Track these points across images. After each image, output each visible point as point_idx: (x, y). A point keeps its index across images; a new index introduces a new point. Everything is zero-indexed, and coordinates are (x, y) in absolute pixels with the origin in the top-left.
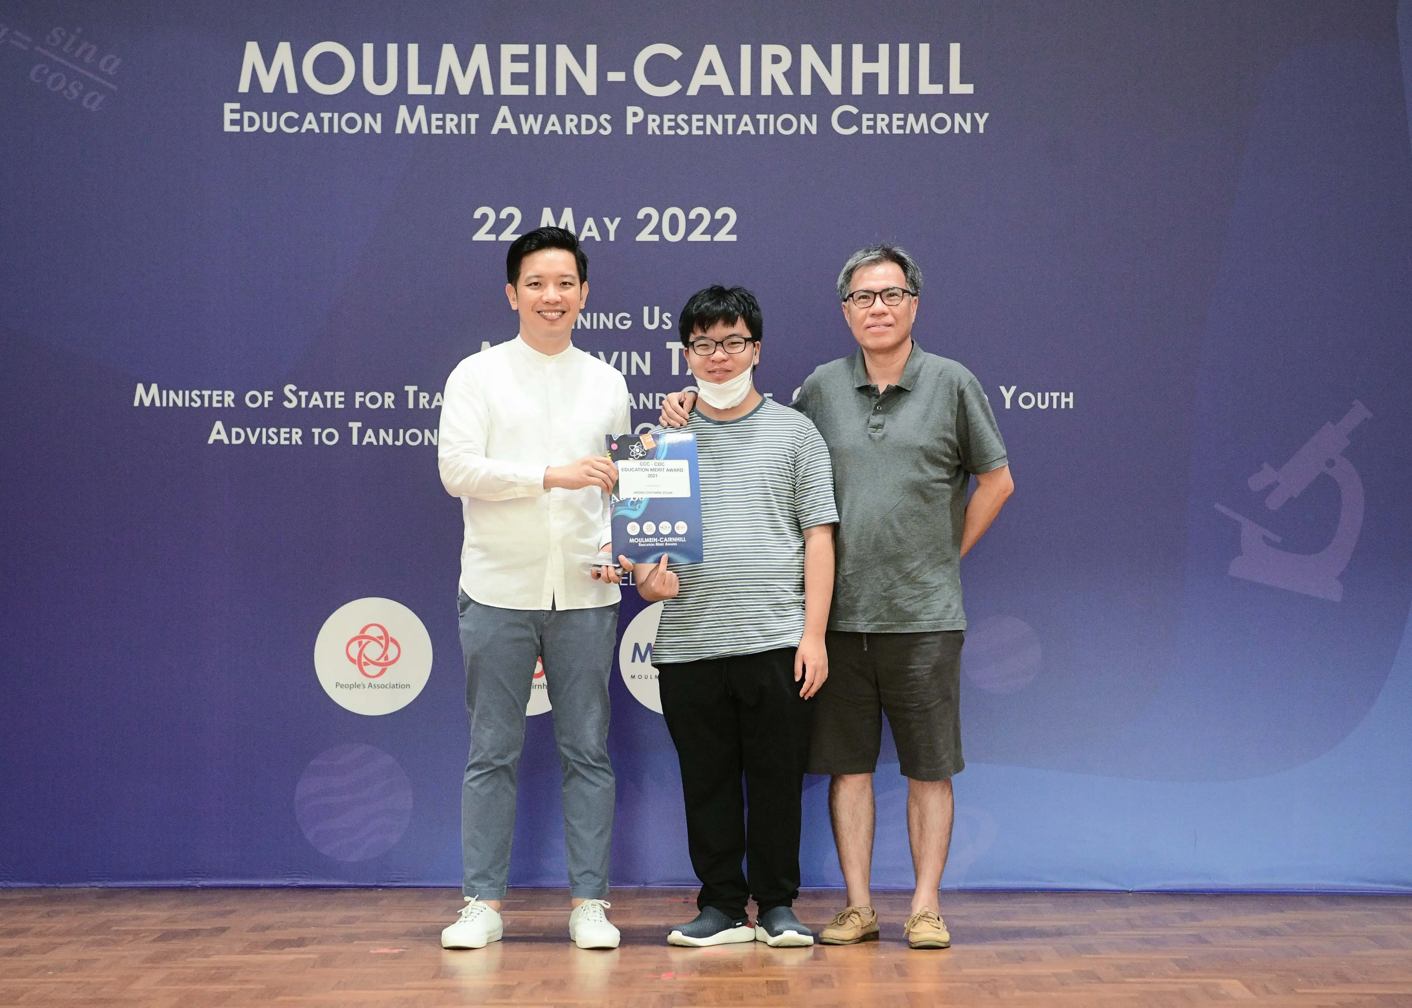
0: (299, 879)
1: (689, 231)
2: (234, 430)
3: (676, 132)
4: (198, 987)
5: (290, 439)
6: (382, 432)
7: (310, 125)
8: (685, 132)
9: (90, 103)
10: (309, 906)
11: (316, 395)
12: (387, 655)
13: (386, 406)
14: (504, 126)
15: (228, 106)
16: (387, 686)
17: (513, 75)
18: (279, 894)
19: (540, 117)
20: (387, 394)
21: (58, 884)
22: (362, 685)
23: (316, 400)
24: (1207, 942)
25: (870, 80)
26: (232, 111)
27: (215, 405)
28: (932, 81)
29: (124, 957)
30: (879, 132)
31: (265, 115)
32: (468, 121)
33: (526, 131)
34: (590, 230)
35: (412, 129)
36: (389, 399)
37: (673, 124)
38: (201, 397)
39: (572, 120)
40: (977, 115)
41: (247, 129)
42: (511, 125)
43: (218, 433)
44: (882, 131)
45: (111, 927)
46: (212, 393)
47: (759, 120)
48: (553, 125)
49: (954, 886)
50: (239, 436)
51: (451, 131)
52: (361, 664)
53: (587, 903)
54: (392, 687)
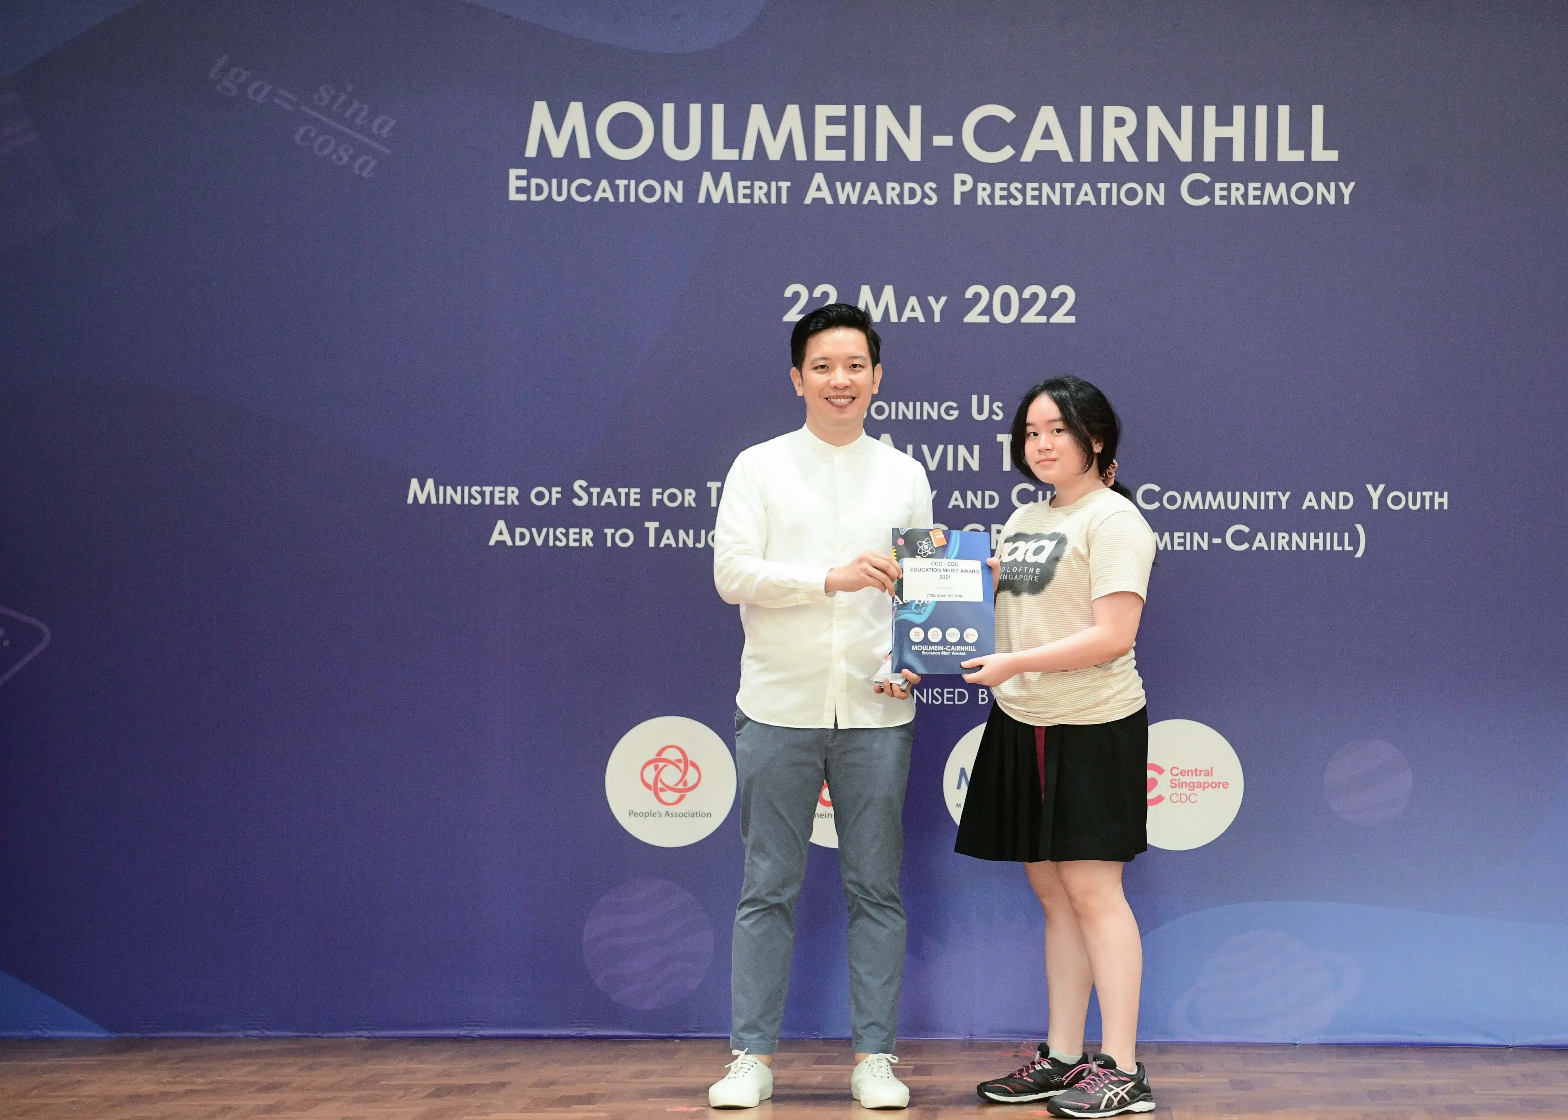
0: (586, 1028)
1: (1022, 312)
2: (518, 530)
3: (1008, 202)
5: (579, 540)
6: (681, 533)
7: (604, 193)
8: (1019, 202)
9: (361, 168)
10: (598, 1059)
11: (609, 491)
12: (686, 781)
13: (686, 505)
14: (819, 195)
15: (513, 173)
16: (687, 815)
17: (829, 139)
18: (565, 1045)
19: (858, 185)
20: (687, 491)
21: (320, 1034)
22: (658, 815)
23: (609, 497)
25: (1225, 145)
26: (519, 178)
27: (497, 502)
28: (1292, 147)
29: (395, 1114)
30: (1233, 203)
31: (554, 182)
32: (779, 190)
33: (842, 200)
34: (913, 310)
35: (716, 198)
36: (689, 497)
37: (1005, 193)
38: (482, 494)
39: (893, 189)
40: (1342, 185)
41: (534, 198)
42: (826, 194)
43: (500, 533)
44: (1237, 201)
45: (380, 1081)
46: (494, 490)
47: (1100, 189)
48: (873, 194)
49: (1315, 1040)
50: (523, 536)
51: (760, 200)
52: (657, 788)
53: (872, 1057)
54: (691, 816)
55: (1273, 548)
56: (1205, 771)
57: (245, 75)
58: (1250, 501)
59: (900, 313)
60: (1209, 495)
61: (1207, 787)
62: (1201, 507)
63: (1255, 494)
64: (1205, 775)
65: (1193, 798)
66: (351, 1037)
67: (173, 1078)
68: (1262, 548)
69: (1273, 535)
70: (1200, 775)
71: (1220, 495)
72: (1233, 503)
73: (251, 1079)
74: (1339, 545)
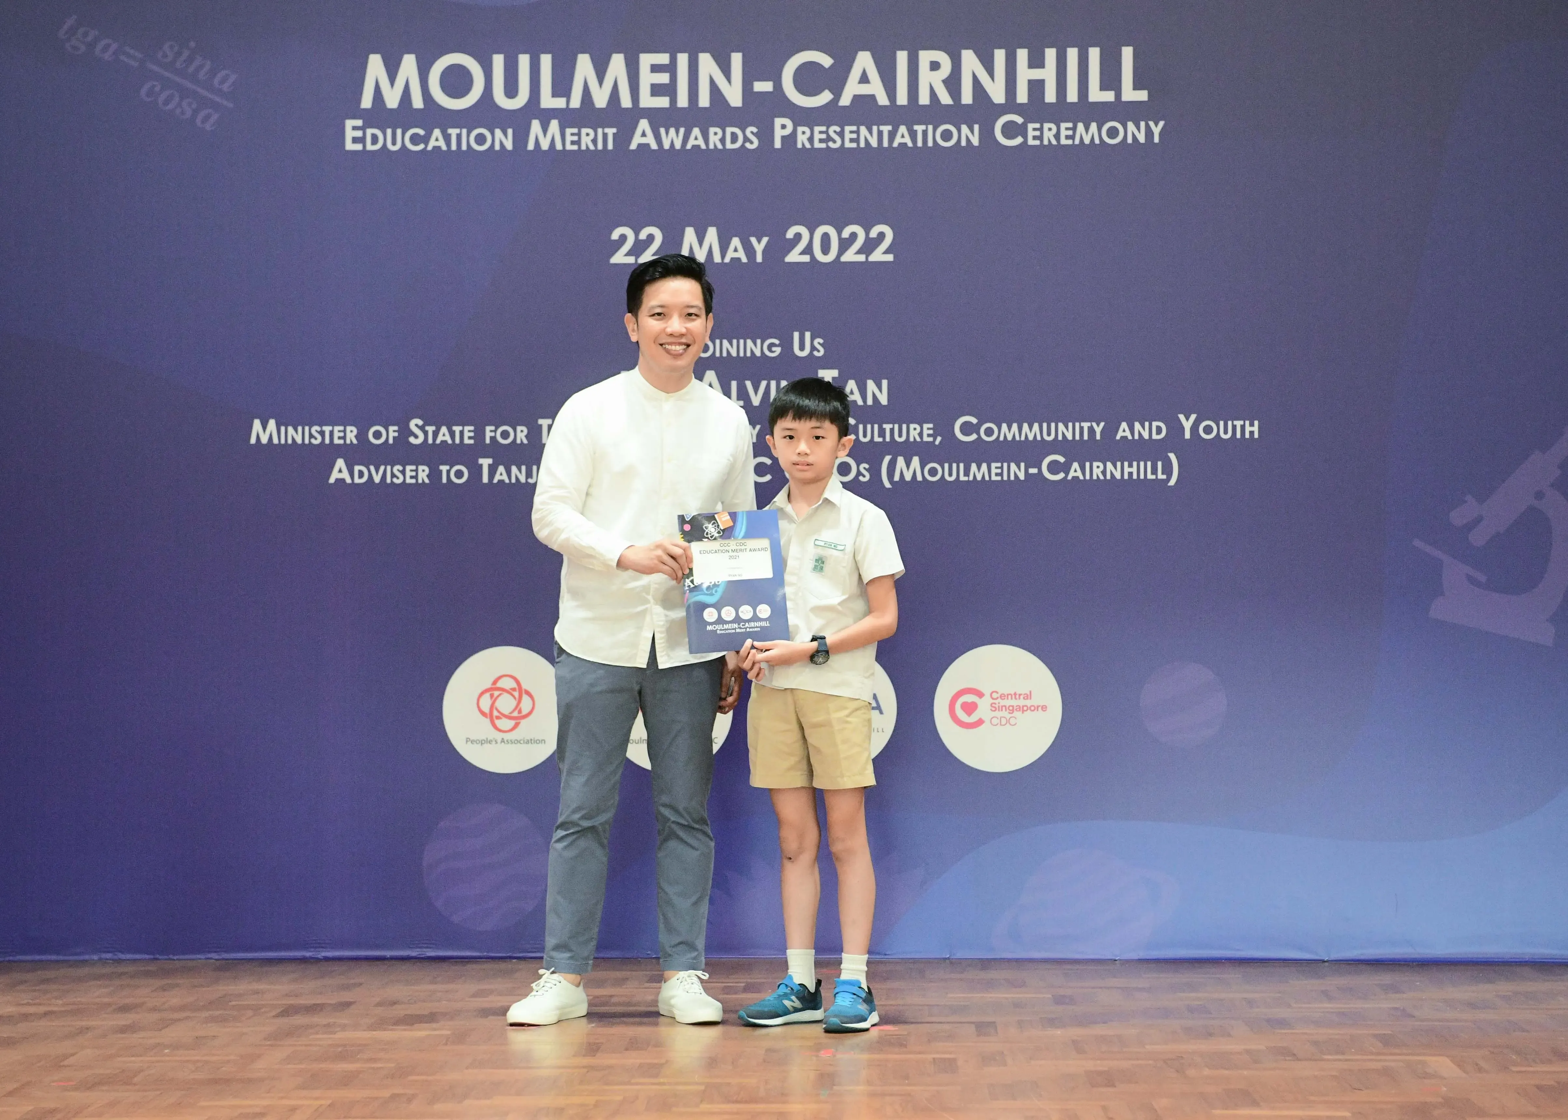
0: (427, 949)
1: (842, 251)
2: (357, 468)
3: (827, 145)
4: (323, 1066)
5: (416, 477)
6: (514, 469)
7: (437, 142)
8: (838, 145)
9: (204, 121)
10: (439, 979)
11: (444, 429)
12: (520, 708)
13: (518, 441)
14: (644, 140)
15: (349, 123)
16: (522, 742)
17: (653, 86)
18: (406, 966)
19: (682, 130)
20: (519, 428)
21: (171, 956)
22: (494, 742)
23: (444, 435)
24: (1411, 1016)
25: (1036, 87)
26: (355, 128)
27: (337, 441)
28: (1102, 88)
29: (243, 1034)
30: (1046, 142)
31: (389, 132)
32: (605, 136)
33: (667, 146)
34: (736, 250)
35: (545, 145)
36: (521, 434)
37: (824, 136)
38: (322, 433)
39: (716, 134)
40: (1151, 124)
41: (370, 147)
42: (650, 140)
43: (339, 471)
44: (1049, 141)
45: (230, 1002)
46: (333, 429)
47: (916, 131)
48: (696, 139)
49: (1134, 956)
51: (587, 147)
52: (493, 718)
53: (683, 974)
54: (526, 743)
55: (1088, 477)
56: (1024, 694)
57: (93, 34)
58: (1066, 431)
59: (723, 255)
60: (1025, 426)
61: (1027, 710)
62: (1017, 438)
63: (1070, 424)
64: (1024, 698)
65: (1012, 721)
66: (200, 959)
67: (32, 1000)
68: (1078, 477)
69: (1088, 464)
70: (1019, 698)
71: (1036, 426)
72: (1049, 434)
73: (106, 1000)
74: (1152, 473)
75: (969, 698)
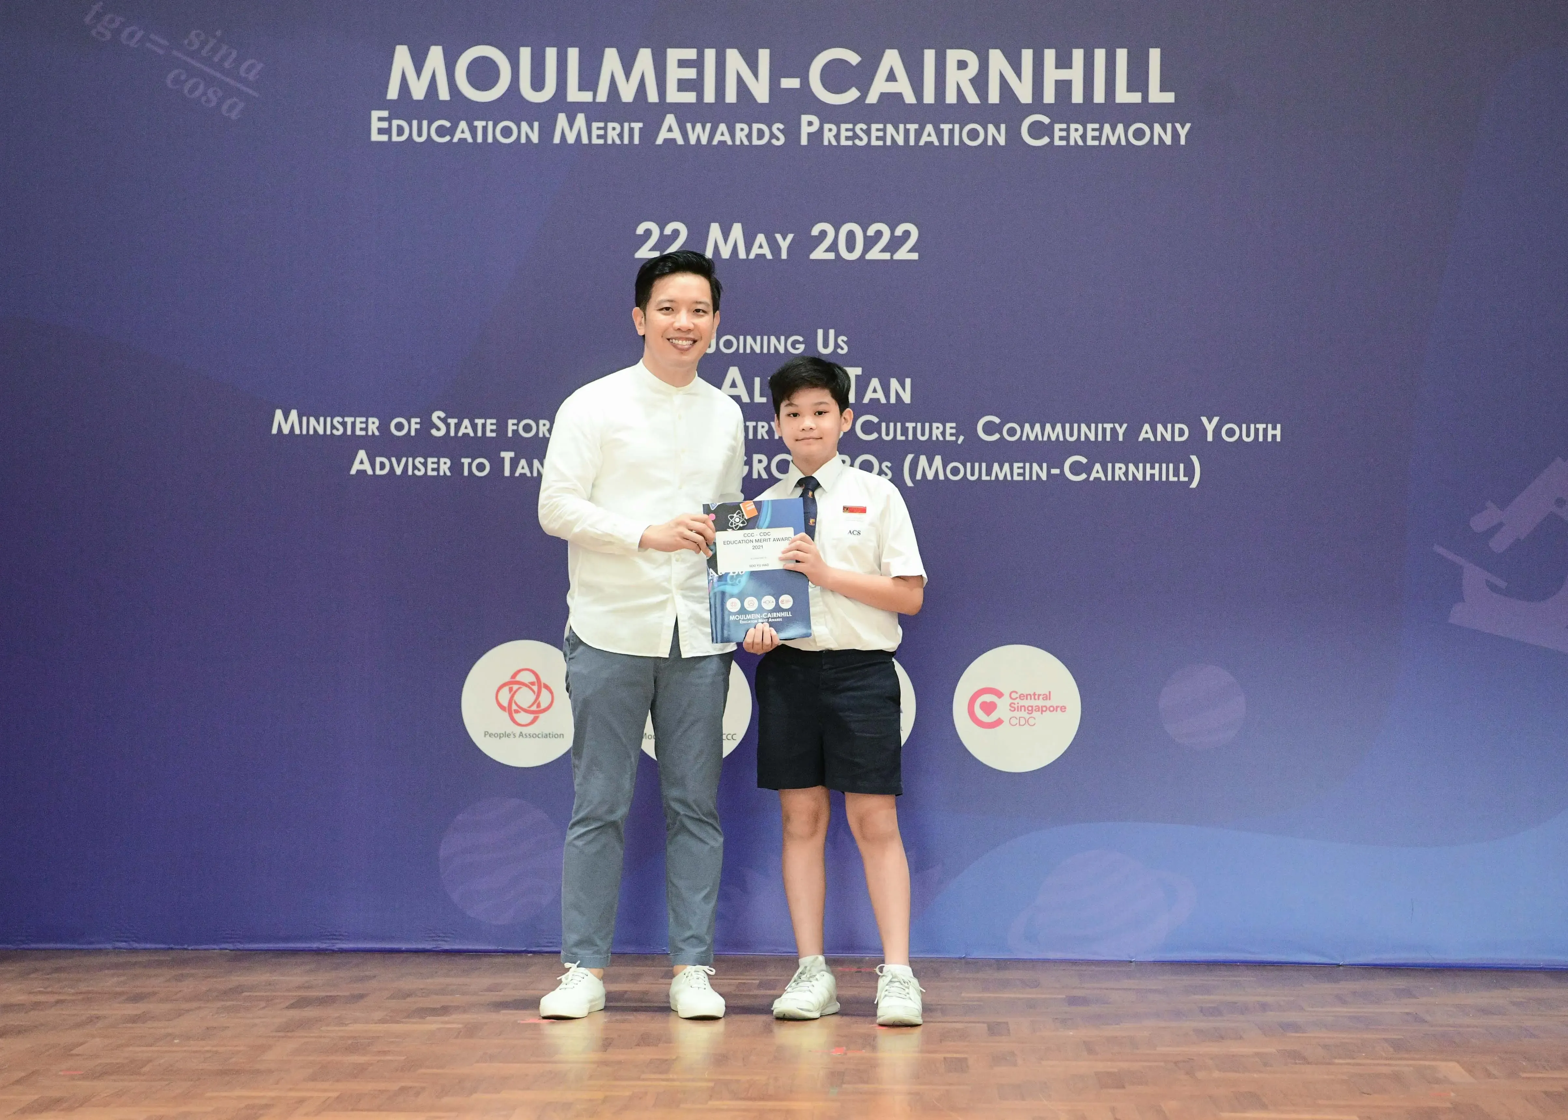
0: (443, 943)
1: (867, 248)
2: (378, 460)
3: (854, 143)
4: (333, 1058)
5: (437, 470)
7: (462, 134)
8: (864, 143)
9: (229, 110)
10: (454, 972)
11: (466, 422)
12: (539, 702)
14: (670, 136)
15: (375, 114)
16: (540, 736)
17: (680, 81)
18: (422, 958)
19: (708, 126)
20: (541, 422)
21: (186, 946)
22: (512, 736)
24: (1424, 1021)
25: (1063, 87)
26: (380, 119)
27: (358, 432)
29: (254, 1025)
30: (1072, 143)
31: (415, 123)
32: (631, 130)
33: (693, 141)
34: (761, 247)
35: (571, 139)
37: (850, 134)
38: (344, 424)
39: (742, 130)
40: (1178, 126)
41: (395, 138)
42: (677, 135)
43: (361, 462)
44: (1076, 142)
45: (243, 992)
46: (355, 420)
47: (943, 130)
48: (722, 134)
49: (1150, 957)
50: (383, 465)
51: (613, 140)
52: (511, 711)
53: (690, 969)
54: (544, 737)
55: (1110, 478)
56: (1044, 695)
57: (119, 20)
58: (1088, 432)
59: (748, 250)
60: (1048, 427)
61: (1046, 711)
62: (1040, 438)
63: (1093, 426)
64: (1043, 698)
65: (1031, 721)
66: (215, 949)
67: (45, 988)
68: (1100, 478)
69: (1110, 465)
70: (1039, 699)
71: (1059, 427)
72: (1071, 435)
73: (118, 989)
74: (1174, 476)
75: (988, 698)
